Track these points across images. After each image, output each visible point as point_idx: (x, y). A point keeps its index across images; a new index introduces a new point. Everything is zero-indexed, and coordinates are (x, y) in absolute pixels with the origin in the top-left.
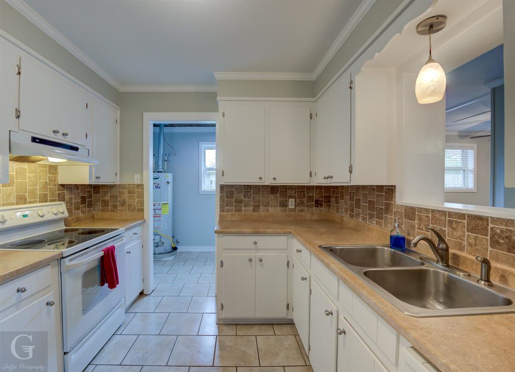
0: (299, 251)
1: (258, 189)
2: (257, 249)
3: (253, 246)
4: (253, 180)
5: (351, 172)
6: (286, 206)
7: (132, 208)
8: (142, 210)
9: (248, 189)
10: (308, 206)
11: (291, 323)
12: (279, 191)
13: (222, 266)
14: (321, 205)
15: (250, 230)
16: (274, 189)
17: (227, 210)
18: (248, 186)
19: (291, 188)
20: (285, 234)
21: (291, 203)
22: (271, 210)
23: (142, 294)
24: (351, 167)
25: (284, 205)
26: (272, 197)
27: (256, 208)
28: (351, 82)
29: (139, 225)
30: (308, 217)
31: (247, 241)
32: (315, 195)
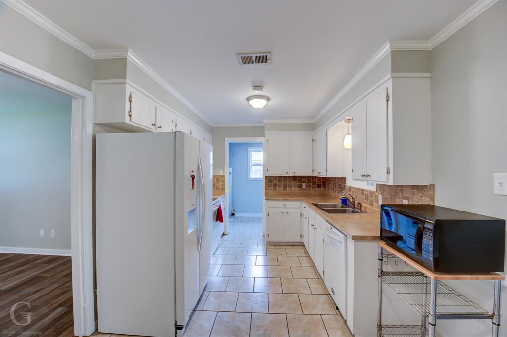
0: (305, 207)
1: (285, 178)
2: (285, 208)
3: (283, 206)
4: (283, 174)
5: (327, 172)
6: (301, 187)
7: (219, 188)
8: (224, 189)
9: (280, 178)
10: (313, 187)
11: (303, 245)
12: (298, 180)
13: (268, 216)
14: (321, 187)
15: (282, 199)
16: (294, 178)
17: (269, 189)
18: (280, 177)
19: (304, 177)
20: (299, 200)
21: (304, 186)
22: (293, 189)
23: (224, 234)
24: (327, 170)
25: (300, 186)
26: (293, 182)
27: (285, 188)
28: (327, 133)
29: (224, 197)
30: (313, 193)
31: (280, 204)
32: (317, 182)
